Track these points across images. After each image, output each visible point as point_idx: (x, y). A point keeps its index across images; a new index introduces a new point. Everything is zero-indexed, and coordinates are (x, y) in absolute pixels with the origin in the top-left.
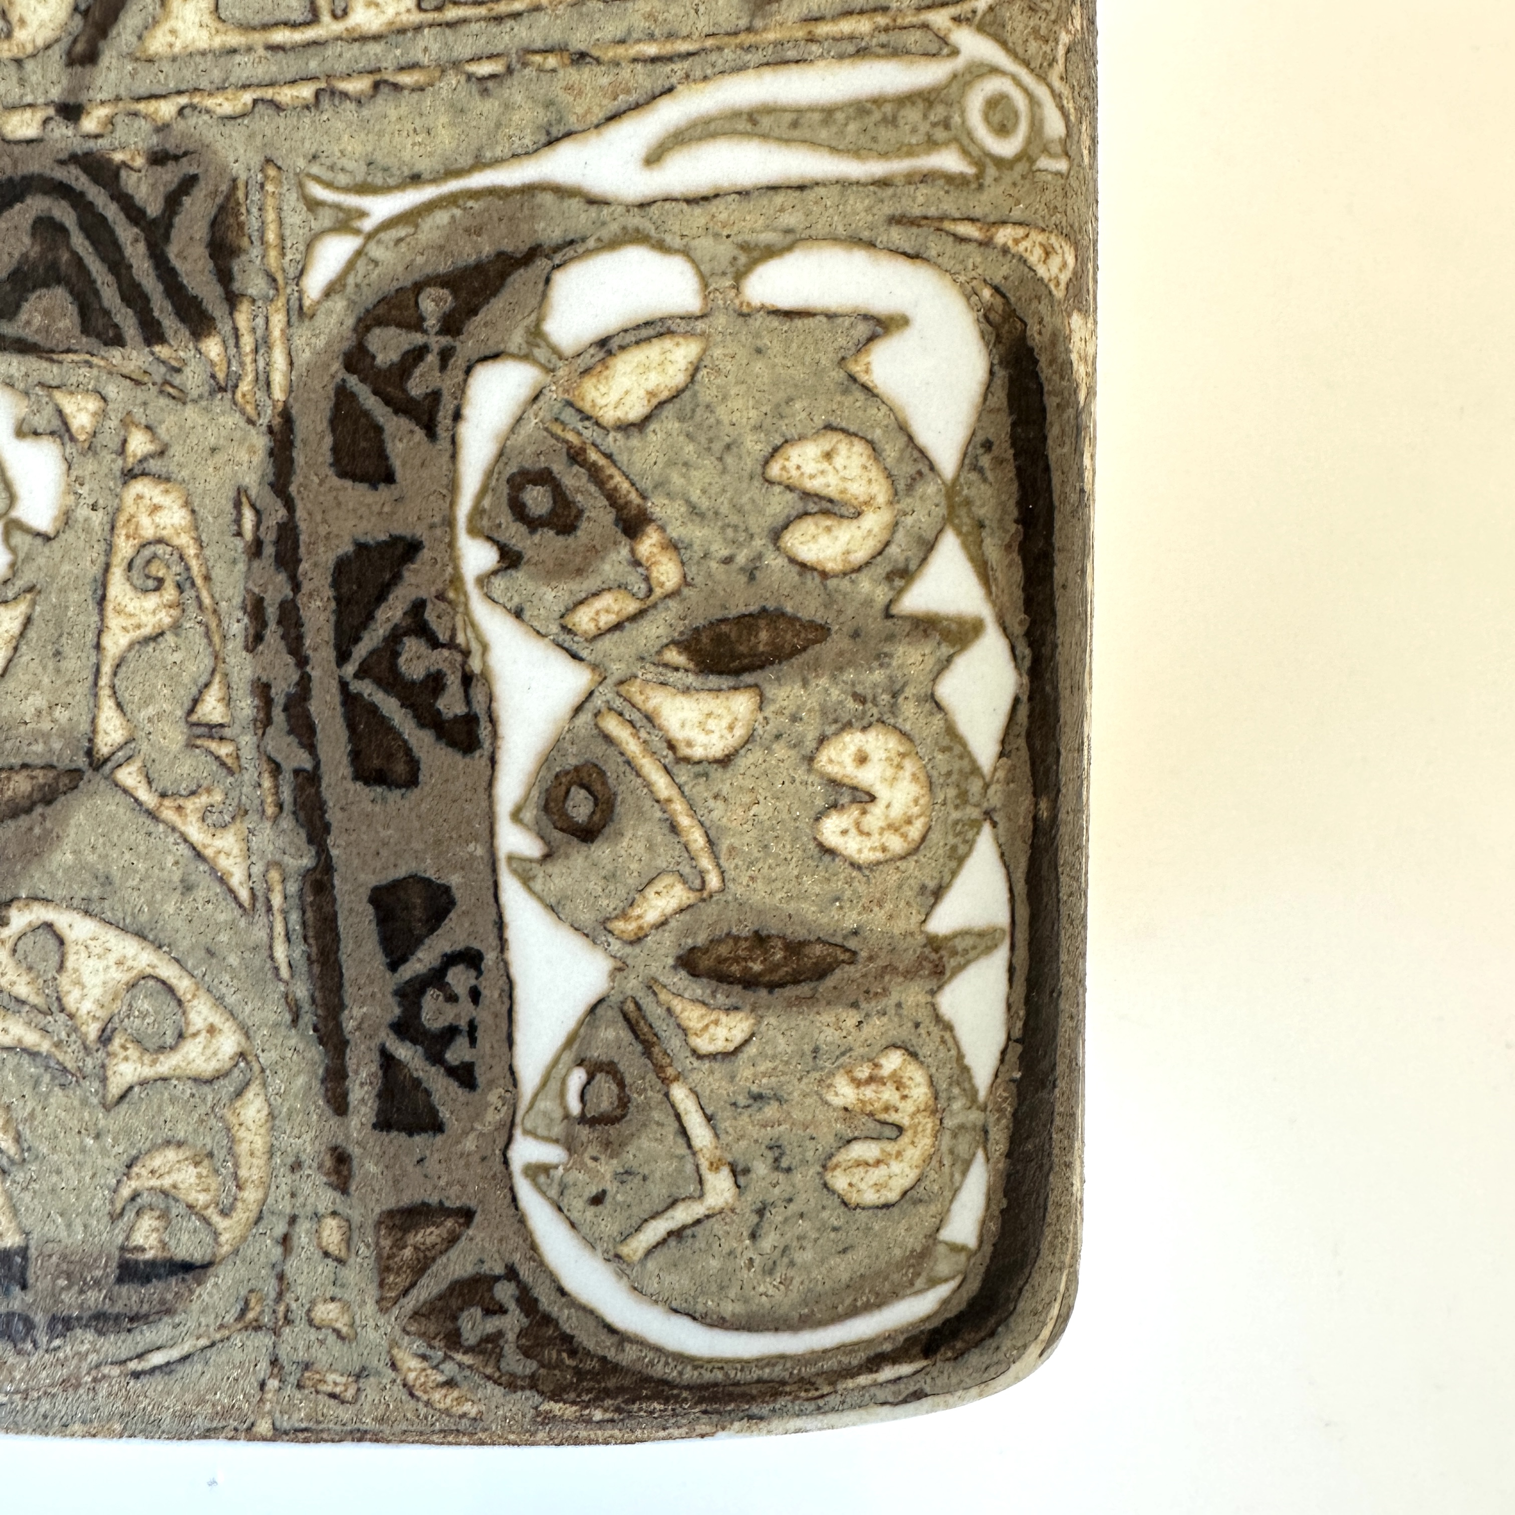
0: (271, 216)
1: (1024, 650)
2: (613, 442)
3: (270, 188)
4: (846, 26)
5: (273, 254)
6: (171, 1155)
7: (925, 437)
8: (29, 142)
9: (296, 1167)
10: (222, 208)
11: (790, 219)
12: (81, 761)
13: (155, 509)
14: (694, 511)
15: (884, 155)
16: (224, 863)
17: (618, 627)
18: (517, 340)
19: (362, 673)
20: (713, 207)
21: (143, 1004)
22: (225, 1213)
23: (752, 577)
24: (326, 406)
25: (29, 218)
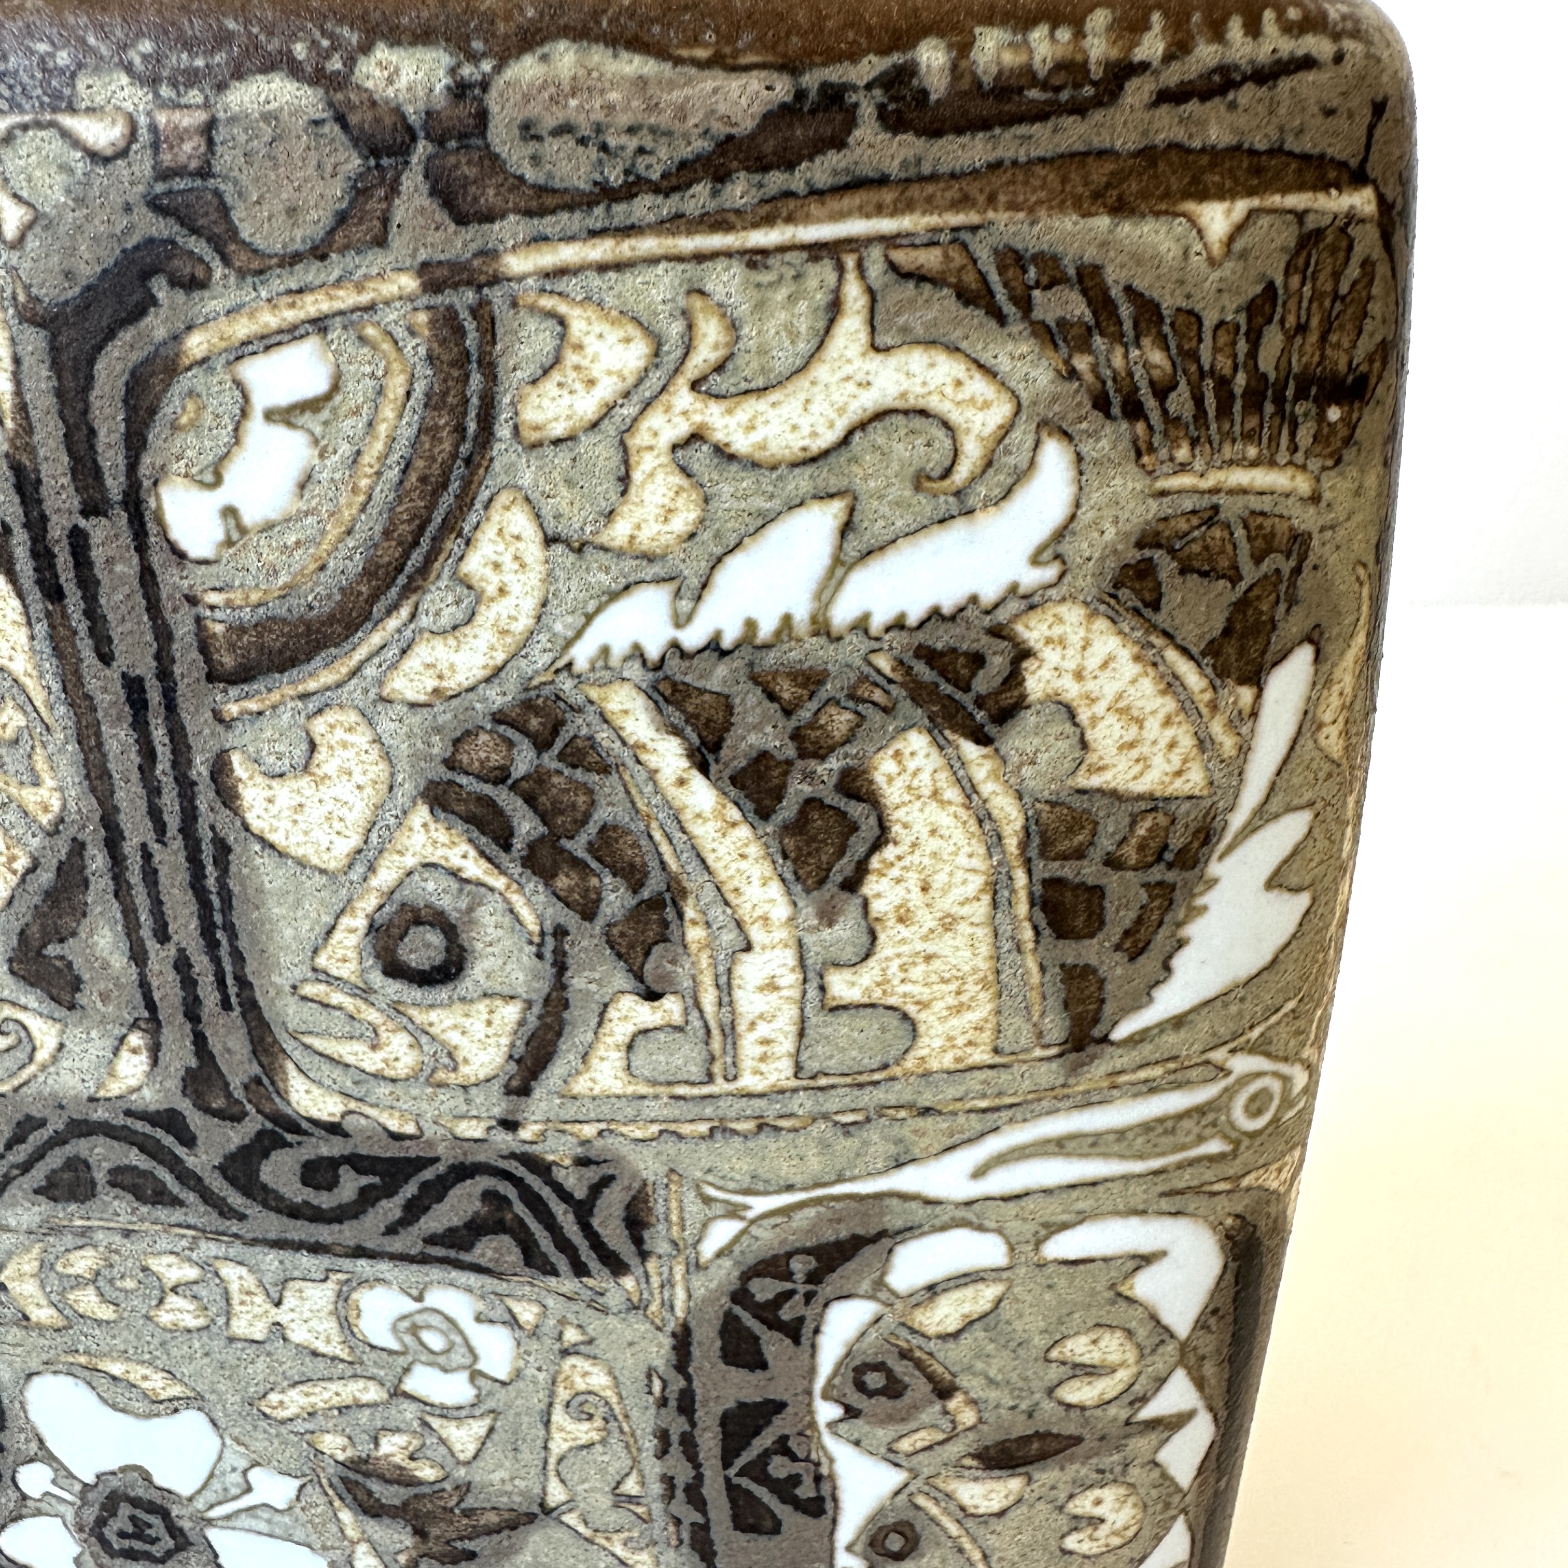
0: (674, 1205)
2: (932, 1346)
3: (673, 1187)
5: (675, 1229)
7: (1168, 1319)
8: (476, 1141)
10: (634, 1198)
11: (1081, 1205)
12: (536, 1509)
13: (586, 1374)
14: (991, 1382)
15: (1163, 1154)
17: (929, 1448)
18: (865, 1287)
19: (740, 1474)
20: (1025, 1201)
23: (1030, 1416)
24: (717, 1324)
25: (479, 1190)
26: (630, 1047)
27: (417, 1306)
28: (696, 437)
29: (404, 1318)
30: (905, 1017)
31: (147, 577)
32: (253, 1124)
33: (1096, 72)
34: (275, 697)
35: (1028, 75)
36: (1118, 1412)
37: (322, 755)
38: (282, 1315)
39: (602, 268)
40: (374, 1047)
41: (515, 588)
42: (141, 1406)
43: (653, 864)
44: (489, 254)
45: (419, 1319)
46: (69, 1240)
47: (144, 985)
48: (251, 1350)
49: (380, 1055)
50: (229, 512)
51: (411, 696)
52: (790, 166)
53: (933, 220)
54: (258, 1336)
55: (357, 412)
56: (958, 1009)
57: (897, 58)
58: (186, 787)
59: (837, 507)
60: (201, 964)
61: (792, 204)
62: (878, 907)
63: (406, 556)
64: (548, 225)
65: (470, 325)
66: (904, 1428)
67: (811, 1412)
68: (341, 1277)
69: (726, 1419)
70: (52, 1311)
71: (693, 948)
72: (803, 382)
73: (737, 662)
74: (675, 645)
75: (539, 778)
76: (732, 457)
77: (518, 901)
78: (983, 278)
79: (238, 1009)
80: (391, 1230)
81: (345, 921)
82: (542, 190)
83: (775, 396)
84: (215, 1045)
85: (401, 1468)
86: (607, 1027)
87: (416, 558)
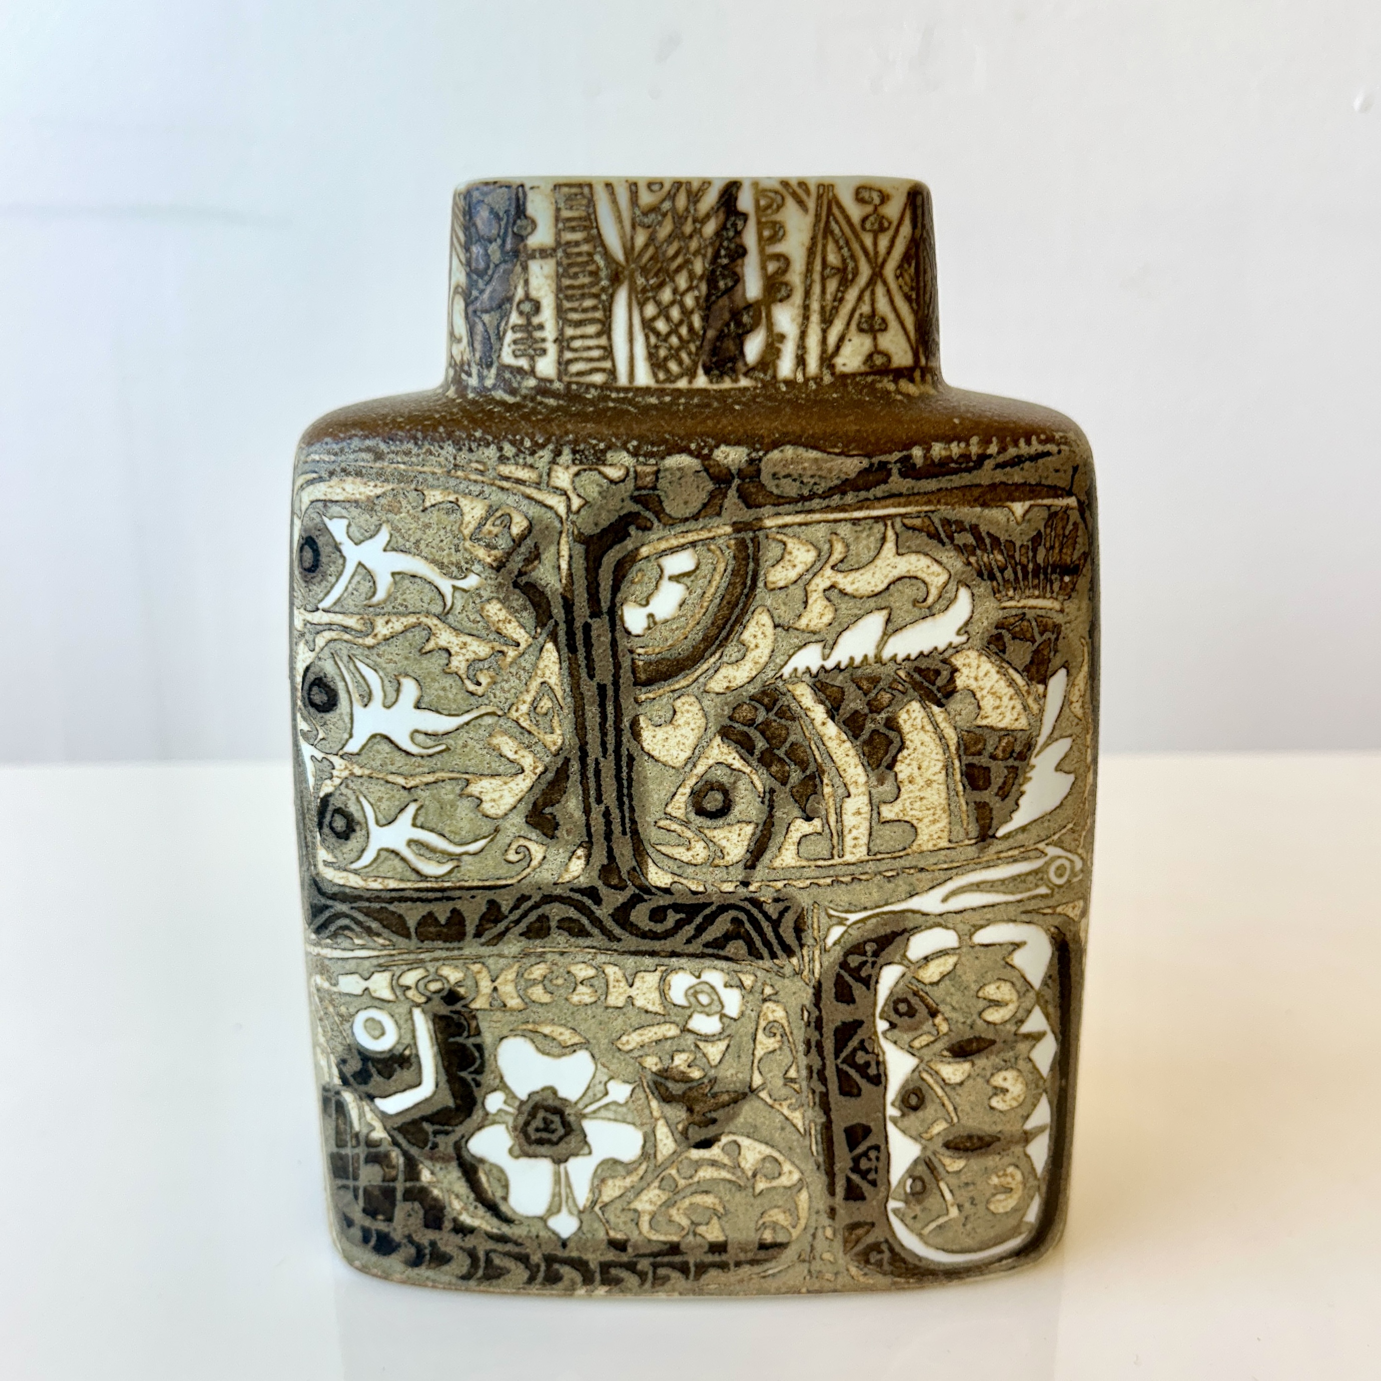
0: (815, 920)
1: (1060, 1037)
2: (927, 989)
3: (815, 911)
4: (1010, 853)
5: (816, 932)
6: (776, 1210)
7: (1030, 978)
8: (730, 893)
9: (818, 1212)
10: (799, 917)
11: (988, 916)
12: (747, 1090)
13: (774, 1011)
14: (954, 1008)
15: (1021, 892)
16: (795, 1121)
17: (928, 1045)
18: (898, 958)
19: (843, 1062)
20: (964, 914)
21: (768, 1165)
22: (794, 1227)
23: (972, 1027)
24: (833, 980)
25: (730, 918)
26: (799, 843)
27: (697, 981)
28: (833, 587)
29: (691, 988)
30: (913, 826)
31: (614, 643)
32: (631, 890)
33: (974, 458)
34: (661, 691)
35: (950, 458)
36: (1011, 1027)
37: (678, 715)
38: (633, 992)
39: (800, 525)
40: (688, 849)
41: (761, 646)
42: (556, 1051)
43: (812, 760)
44: (759, 519)
45: (698, 988)
46: (533, 960)
47: (588, 826)
48: (616, 1013)
49: (690, 853)
50: (651, 616)
51: (717, 690)
52: (868, 490)
53: (918, 508)
54: (620, 1005)
55: (705, 577)
56: (934, 822)
57: (905, 453)
58: (619, 732)
59: (885, 613)
60: (615, 813)
61: (868, 503)
62: (901, 776)
63: (720, 633)
64: (781, 509)
65: (750, 545)
66: (915, 1034)
67: (875, 1026)
68: (663, 968)
69: (837, 1031)
70: (519, 1000)
71: (826, 796)
72: (872, 566)
73: (847, 674)
74: (823, 667)
75: (767, 723)
76: (846, 594)
77: (755, 778)
78: (936, 529)
79: (629, 835)
80: (689, 941)
81: (681, 790)
82: (779, 497)
83: (861, 571)
84: (617, 853)
85: (683, 1073)
86: (790, 834)
87: (724, 633)
